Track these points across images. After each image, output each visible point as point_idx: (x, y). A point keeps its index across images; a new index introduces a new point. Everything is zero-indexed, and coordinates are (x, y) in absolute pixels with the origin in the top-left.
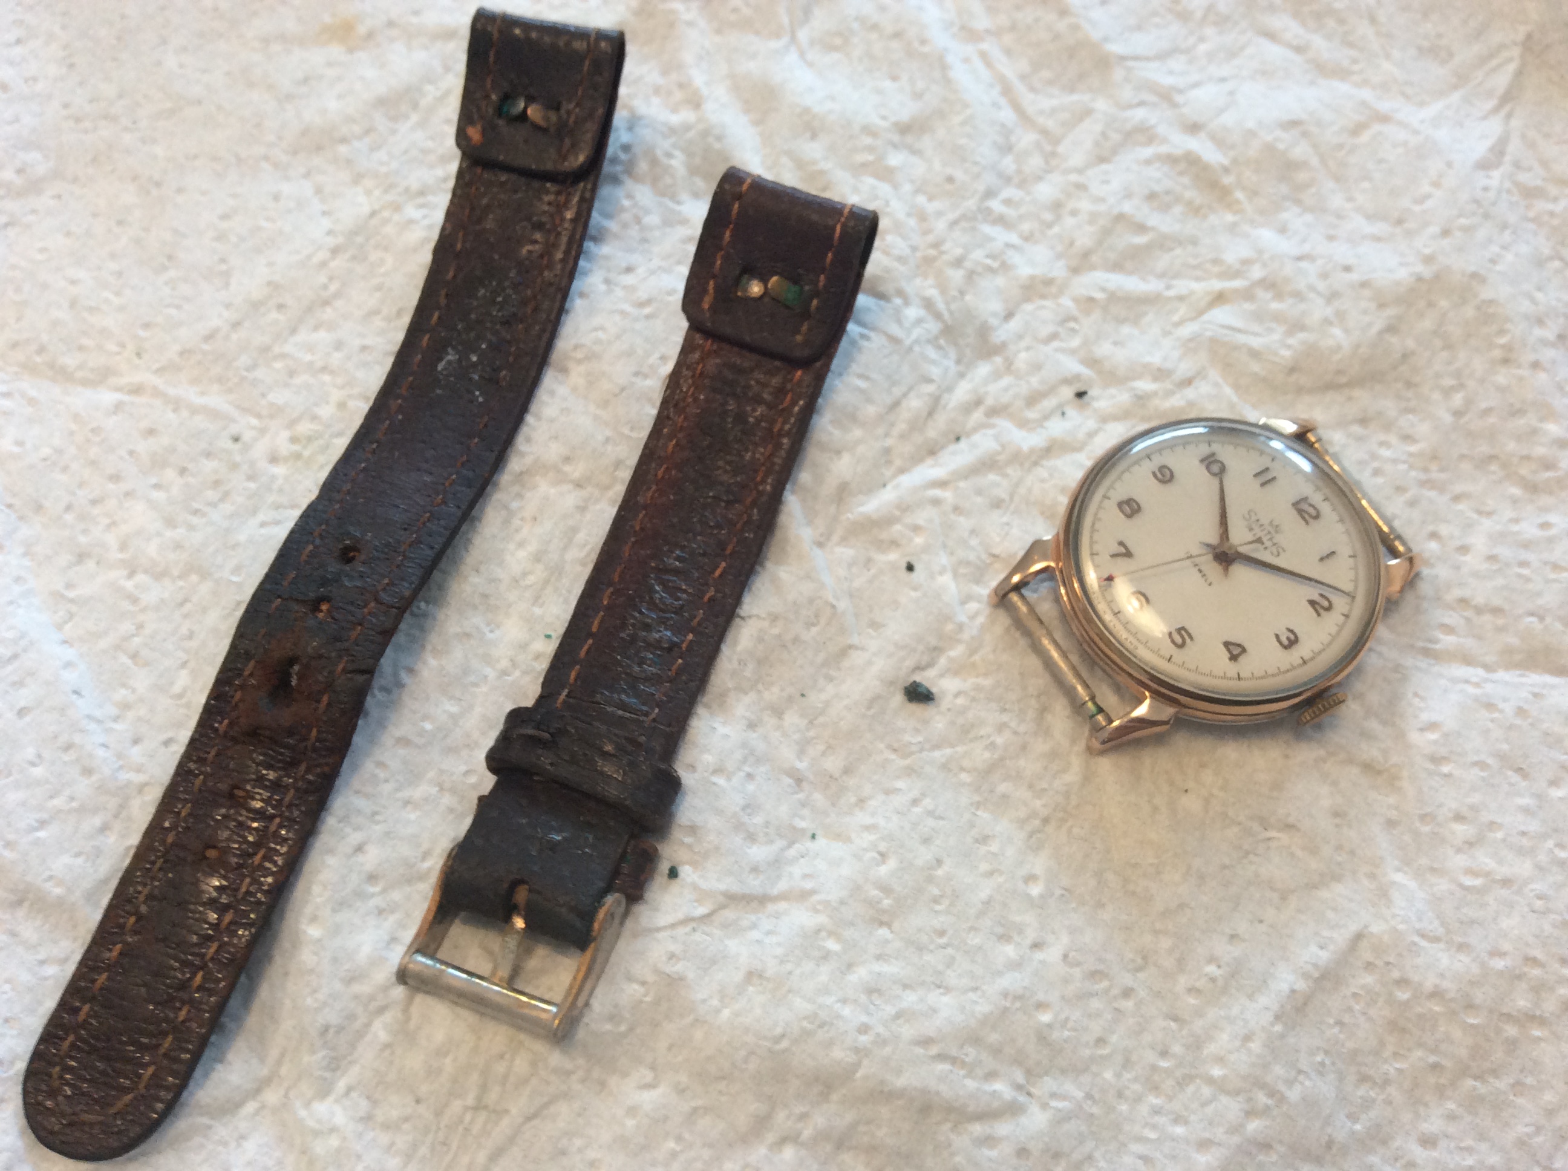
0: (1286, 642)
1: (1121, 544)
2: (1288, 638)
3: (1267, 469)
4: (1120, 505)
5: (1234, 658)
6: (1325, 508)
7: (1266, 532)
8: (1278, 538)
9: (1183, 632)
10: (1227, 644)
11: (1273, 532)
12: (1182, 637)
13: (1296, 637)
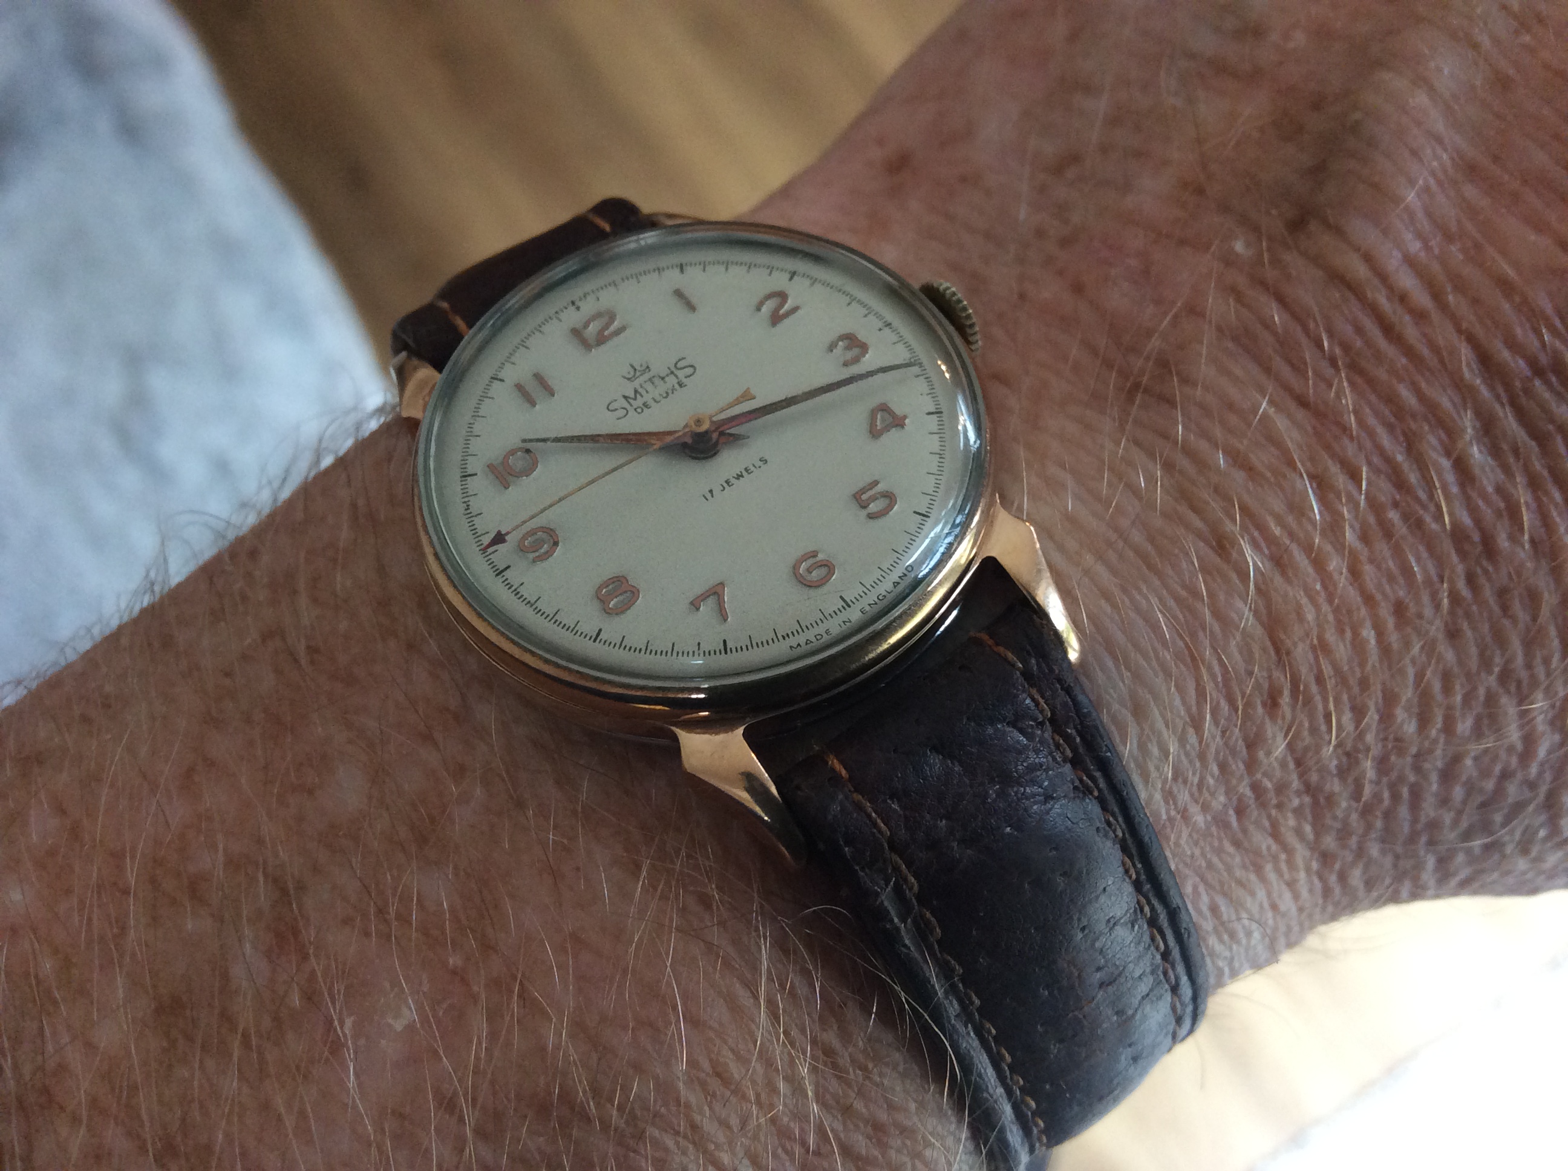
0: (856, 351)
1: (695, 605)
2: (848, 348)
3: (519, 387)
4: (608, 612)
5: (898, 422)
6: (588, 307)
7: (649, 387)
8: (659, 367)
9: (864, 497)
10: (875, 433)
11: (647, 376)
12: (873, 499)
13: (843, 337)
